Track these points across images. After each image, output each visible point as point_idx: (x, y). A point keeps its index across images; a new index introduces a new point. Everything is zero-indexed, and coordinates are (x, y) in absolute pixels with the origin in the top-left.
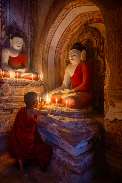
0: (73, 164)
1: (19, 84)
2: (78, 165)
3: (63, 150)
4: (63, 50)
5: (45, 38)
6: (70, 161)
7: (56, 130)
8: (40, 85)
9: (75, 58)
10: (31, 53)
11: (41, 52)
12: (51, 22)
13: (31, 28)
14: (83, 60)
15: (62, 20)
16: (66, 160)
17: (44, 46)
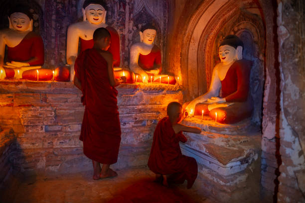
0: (222, 183)
1: (154, 91)
2: (228, 184)
3: (210, 169)
4: (209, 40)
5: (185, 27)
6: (218, 180)
7: (203, 146)
8: (179, 90)
9: (227, 56)
11: (179, 46)
12: (195, 7)
14: (238, 59)
16: (214, 179)
17: (183, 38)
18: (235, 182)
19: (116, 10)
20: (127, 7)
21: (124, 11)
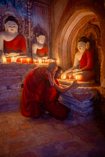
0: (81, 112)
2: (84, 112)
3: (75, 105)
4: (73, 41)
5: (60, 34)
6: (79, 110)
7: (70, 93)
9: (82, 48)
10: (50, 44)
11: (57, 44)
12: (64, 23)
13: (49, 27)
14: (87, 49)
15: (72, 21)
16: (77, 110)
17: (59, 39)
18: (88, 111)
19: (23, 26)
20: (29, 24)
21: (27, 26)
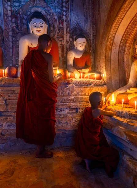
1: (83, 85)
4: (127, 44)
5: (108, 34)
10: (93, 52)
11: (104, 50)
15: (128, 11)
17: (107, 43)
19: (56, 26)
20: (65, 23)
21: (62, 26)
